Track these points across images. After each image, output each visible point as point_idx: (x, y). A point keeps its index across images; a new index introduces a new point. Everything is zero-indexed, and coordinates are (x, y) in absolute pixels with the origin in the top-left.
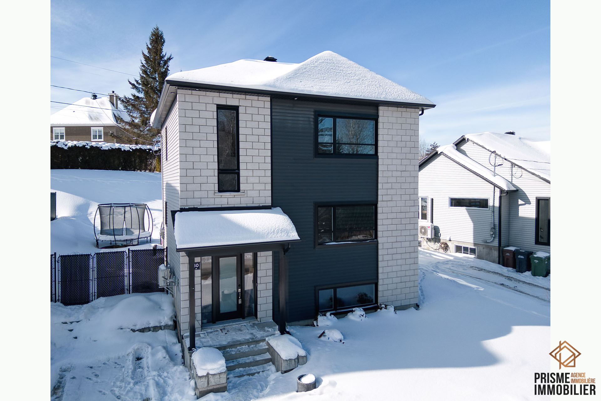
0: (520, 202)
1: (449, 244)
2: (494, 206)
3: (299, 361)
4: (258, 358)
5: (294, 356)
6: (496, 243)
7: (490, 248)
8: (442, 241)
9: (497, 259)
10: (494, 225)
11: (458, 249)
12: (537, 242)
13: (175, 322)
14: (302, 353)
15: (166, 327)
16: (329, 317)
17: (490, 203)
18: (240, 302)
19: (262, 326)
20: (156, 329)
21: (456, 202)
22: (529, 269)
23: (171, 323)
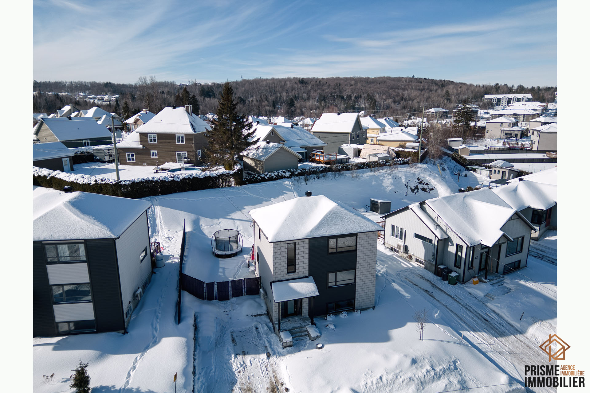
0: (449, 244)
1: (413, 257)
2: (435, 244)
3: (317, 337)
4: (303, 334)
5: (316, 336)
6: (434, 263)
7: (432, 264)
8: (409, 254)
9: (434, 271)
10: (434, 254)
11: (417, 260)
12: (455, 266)
13: (268, 312)
14: (319, 335)
15: (264, 314)
16: (332, 316)
17: (433, 242)
18: (295, 310)
19: (304, 320)
20: (260, 315)
21: (417, 236)
22: (447, 280)
23: (266, 313)
